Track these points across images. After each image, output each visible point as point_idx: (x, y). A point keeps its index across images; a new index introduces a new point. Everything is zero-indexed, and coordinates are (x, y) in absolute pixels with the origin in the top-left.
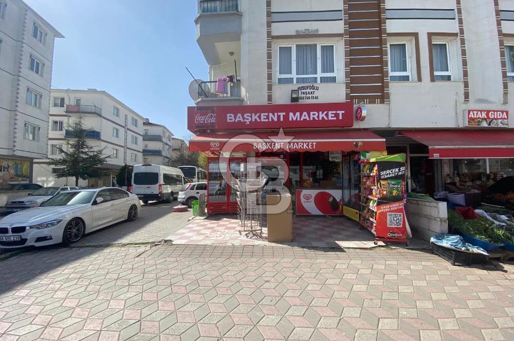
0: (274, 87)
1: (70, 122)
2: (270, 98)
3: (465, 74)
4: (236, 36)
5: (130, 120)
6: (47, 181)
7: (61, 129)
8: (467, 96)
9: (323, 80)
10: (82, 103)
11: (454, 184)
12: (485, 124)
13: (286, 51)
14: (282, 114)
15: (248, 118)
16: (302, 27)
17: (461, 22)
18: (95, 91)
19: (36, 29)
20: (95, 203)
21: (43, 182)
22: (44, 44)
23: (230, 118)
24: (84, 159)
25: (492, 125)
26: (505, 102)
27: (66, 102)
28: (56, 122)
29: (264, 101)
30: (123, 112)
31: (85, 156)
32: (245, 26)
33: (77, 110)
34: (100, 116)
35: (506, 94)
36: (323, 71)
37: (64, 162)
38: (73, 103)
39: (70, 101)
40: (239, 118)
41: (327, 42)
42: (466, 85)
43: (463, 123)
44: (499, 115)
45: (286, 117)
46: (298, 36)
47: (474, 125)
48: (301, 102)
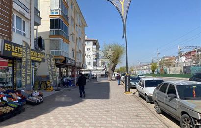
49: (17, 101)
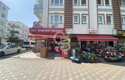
0: (49, 24)
1: (11, 29)
2: (48, 26)
3: (89, 23)
4: (42, 13)
5: (27, 29)
6: (6, 43)
7: (9, 31)
8: (89, 27)
9: (60, 23)
10: (15, 25)
11: (89, 46)
12: (93, 33)
13: (52, 17)
14: (50, 30)
15: (43, 31)
16: (55, 12)
17: (89, 11)
18: (18, 22)
19: (4, 7)
20: (8, 48)
21: (4, 43)
22: (6, 11)
23: (39, 30)
24: (13, 38)
25: (95, 34)
26: (98, 29)
27: (11, 24)
28: (8, 29)
29: (47, 27)
30: (25, 27)
31: (14, 37)
32: (44, 11)
33: (13, 26)
34: (19, 28)
35: (98, 27)
36: (60, 21)
37: (8, 39)
38: (13, 24)
39: (12, 24)
40: (41, 30)
41: (61, 15)
42: (89, 25)
43: (88, 33)
44: (96, 32)
45: (51, 31)
46: (55, 13)
47: (91, 34)
48: (54, 28)
49: (121, 57)
